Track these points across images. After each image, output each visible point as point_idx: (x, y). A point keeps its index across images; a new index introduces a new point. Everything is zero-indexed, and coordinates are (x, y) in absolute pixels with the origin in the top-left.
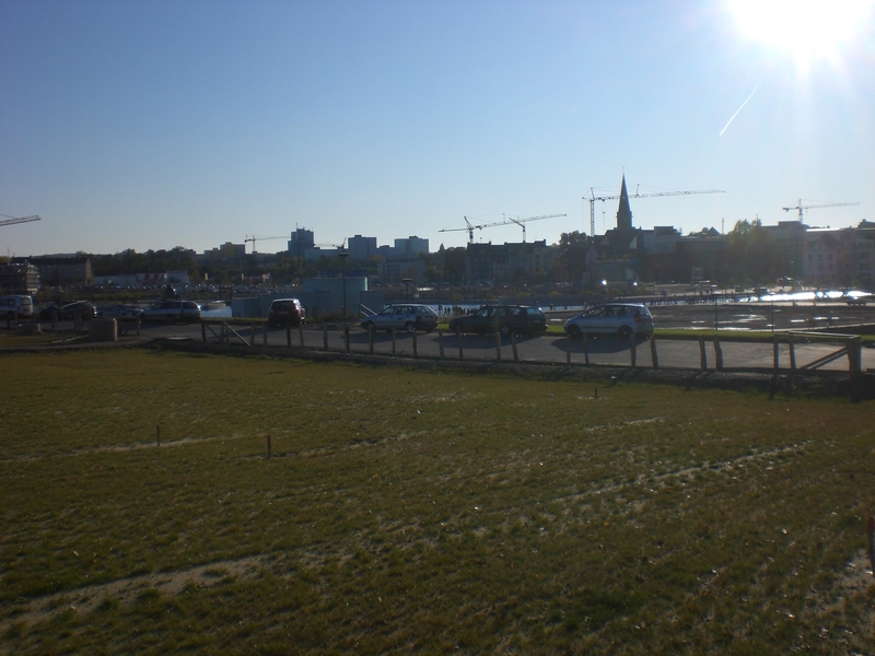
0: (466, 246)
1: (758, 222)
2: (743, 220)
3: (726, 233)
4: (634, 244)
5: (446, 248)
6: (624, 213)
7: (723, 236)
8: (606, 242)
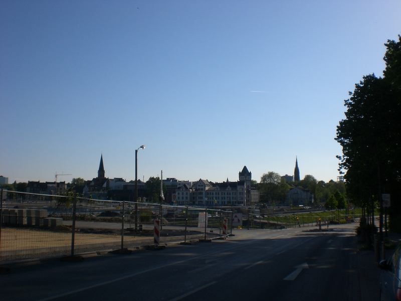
0: (27, 182)
1: (158, 178)
3: (145, 182)
4: (105, 185)
5: (17, 182)
6: (101, 170)
7: (143, 183)
8: (93, 184)
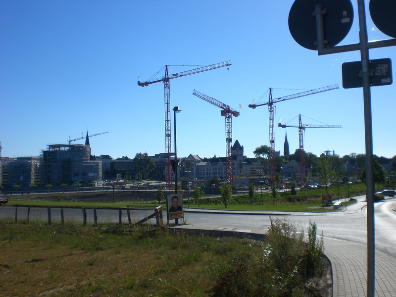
1: (146, 154)
2: (139, 153)
